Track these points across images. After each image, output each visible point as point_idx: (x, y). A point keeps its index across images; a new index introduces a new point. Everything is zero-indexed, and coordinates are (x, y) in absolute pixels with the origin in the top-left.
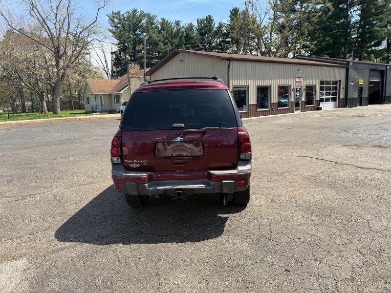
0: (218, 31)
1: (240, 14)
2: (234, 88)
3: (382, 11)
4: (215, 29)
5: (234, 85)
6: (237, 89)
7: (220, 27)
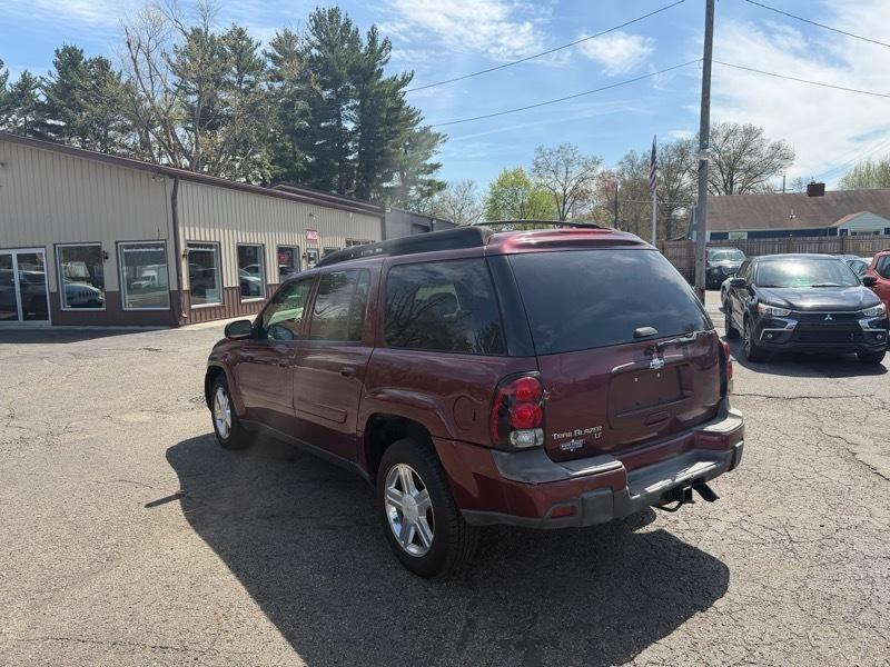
0: (21, 96)
1: (85, 63)
2: (189, 245)
3: (397, 117)
4: (8, 88)
5: (187, 238)
6: (196, 249)
7: (25, 87)
